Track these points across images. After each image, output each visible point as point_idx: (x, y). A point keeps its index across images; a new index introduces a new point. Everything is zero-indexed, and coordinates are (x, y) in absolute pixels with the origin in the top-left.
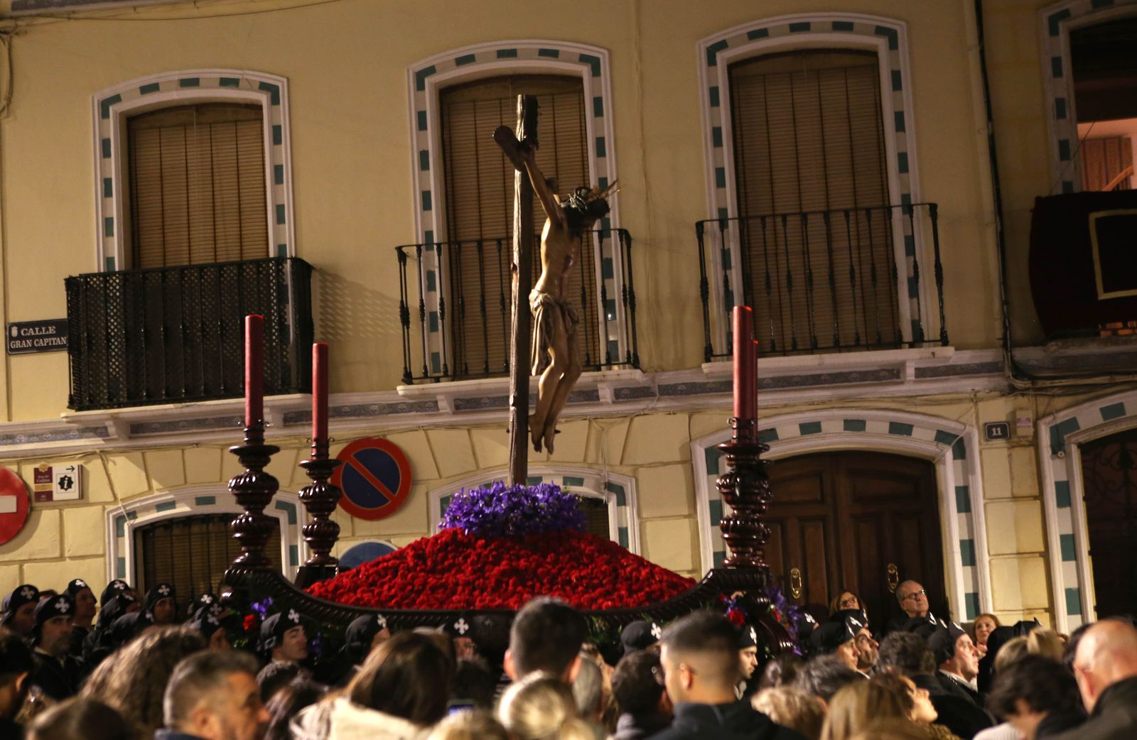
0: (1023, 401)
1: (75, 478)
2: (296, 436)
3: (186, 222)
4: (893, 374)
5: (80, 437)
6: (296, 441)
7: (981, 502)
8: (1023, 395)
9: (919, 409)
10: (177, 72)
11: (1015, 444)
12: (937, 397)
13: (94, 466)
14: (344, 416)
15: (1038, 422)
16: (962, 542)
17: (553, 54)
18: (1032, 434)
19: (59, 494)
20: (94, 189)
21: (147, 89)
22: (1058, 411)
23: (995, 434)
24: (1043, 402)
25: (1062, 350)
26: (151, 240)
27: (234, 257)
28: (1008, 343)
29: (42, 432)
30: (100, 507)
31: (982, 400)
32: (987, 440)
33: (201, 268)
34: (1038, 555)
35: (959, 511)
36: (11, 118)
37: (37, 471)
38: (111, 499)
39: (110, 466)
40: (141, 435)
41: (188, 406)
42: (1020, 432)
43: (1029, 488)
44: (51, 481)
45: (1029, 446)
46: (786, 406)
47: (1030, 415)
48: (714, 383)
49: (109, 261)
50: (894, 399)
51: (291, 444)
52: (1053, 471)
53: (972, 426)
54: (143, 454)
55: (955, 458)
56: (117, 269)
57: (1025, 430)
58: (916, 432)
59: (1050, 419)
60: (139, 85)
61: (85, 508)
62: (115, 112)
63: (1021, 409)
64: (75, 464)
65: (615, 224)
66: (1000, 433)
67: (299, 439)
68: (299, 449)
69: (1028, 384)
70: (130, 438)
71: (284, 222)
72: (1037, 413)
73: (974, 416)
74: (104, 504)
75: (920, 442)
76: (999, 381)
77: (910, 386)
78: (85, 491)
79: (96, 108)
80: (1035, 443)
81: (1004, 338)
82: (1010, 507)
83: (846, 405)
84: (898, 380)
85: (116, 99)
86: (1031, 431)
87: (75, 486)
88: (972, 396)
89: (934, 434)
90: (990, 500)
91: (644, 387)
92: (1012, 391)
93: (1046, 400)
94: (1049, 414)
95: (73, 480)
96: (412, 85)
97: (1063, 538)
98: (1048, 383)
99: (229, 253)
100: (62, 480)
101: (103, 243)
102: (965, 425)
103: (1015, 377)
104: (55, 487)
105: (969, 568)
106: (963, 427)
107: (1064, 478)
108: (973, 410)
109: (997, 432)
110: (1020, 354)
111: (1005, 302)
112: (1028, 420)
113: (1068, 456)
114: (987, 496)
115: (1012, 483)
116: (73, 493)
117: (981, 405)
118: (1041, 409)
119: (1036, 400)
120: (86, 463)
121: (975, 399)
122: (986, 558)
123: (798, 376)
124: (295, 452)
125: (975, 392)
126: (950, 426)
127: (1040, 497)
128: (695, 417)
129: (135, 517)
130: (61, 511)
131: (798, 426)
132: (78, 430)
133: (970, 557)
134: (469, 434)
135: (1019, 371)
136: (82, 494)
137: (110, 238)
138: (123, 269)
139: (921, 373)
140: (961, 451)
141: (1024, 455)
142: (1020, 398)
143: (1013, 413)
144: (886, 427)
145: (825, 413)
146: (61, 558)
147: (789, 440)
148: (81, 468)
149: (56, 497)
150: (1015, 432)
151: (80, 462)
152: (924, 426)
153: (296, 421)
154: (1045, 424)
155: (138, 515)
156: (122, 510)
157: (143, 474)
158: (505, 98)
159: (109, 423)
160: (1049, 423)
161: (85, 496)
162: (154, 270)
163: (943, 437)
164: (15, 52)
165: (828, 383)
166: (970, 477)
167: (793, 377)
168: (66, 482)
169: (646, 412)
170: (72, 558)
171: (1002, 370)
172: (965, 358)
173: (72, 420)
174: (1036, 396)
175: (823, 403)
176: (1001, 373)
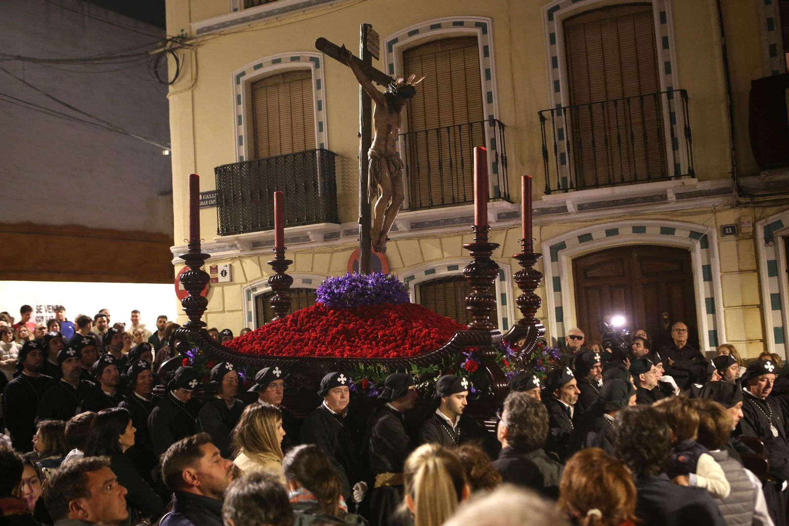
0: (745, 211)
1: (228, 271)
2: (330, 246)
3: (279, 135)
4: (661, 198)
5: (230, 250)
6: (331, 249)
7: (719, 274)
8: (745, 207)
9: (680, 218)
10: (271, 56)
11: (741, 238)
12: (690, 210)
13: (236, 264)
14: (353, 234)
15: (756, 223)
16: (707, 299)
17: (461, 24)
18: (751, 231)
19: (221, 279)
20: (233, 121)
21: (257, 67)
22: (768, 216)
23: (727, 232)
24: (759, 211)
25: (769, 177)
26: (263, 146)
27: (302, 150)
28: (736, 174)
29: (212, 247)
30: (239, 285)
31: (718, 211)
32: (723, 236)
33: (286, 157)
34: (756, 306)
35: (705, 280)
36: (197, 89)
37: (211, 267)
38: (244, 281)
39: (244, 264)
40: (258, 248)
41: (270, 232)
42: (744, 230)
43: (750, 265)
44: (217, 273)
45: (750, 238)
46: (597, 220)
47: (750, 219)
48: (554, 208)
49: (241, 158)
50: (663, 213)
51: (328, 250)
52: (766, 254)
53: (712, 227)
54: (259, 258)
55: (702, 248)
56: (244, 160)
57: (747, 229)
58: (677, 233)
59: (764, 221)
60: (253, 66)
61: (233, 286)
62: (243, 81)
63: (745, 216)
64: (228, 264)
65: (496, 117)
66: (731, 232)
67: (332, 247)
68: (332, 253)
69: (748, 200)
70: (252, 250)
71: (323, 131)
72: (755, 218)
73: (714, 221)
74: (241, 284)
75: (680, 239)
76: (729, 199)
77: (673, 204)
78: (233, 277)
79: (234, 79)
80: (754, 237)
81: (733, 173)
82: (737, 278)
83: (634, 217)
84: (666, 201)
85: (243, 74)
86: (751, 229)
87: (228, 274)
88: (713, 209)
89: (689, 233)
90: (724, 273)
91: (514, 212)
92: (738, 205)
93: (761, 210)
94: (764, 218)
95: (227, 271)
96: (385, 50)
97: (772, 296)
98: (762, 199)
99: (299, 148)
100: (222, 271)
101: (238, 148)
102: (708, 227)
103: (740, 196)
104: (219, 275)
105: (711, 315)
106: (706, 228)
107: (773, 258)
108: (713, 218)
109: (729, 231)
110: (743, 181)
111: (734, 149)
112: (749, 222)
113: (776, 244)
114: (723, 271)
115: (739, 263)
116: (227, 279)
117: (718, 214)
118: (758, 215)
119: (754, 210)
120: (233, 263)
121: (714, 211)
122: (722, 309)
123: (605, 201)
124: (330, 254)
125: (714, 206)
126: (698, 228)
127: (757, 270)
128: (544, 228)
129: (256, 291)
130: (223, 287)
131: (604, 232)
132: (229, 246)
133: (712, 308)
134: (419, 242)
135: (742, 191)
136: (231, 280)
137: (241, 146)
138: (248, 160)
139: (680, 196)
140: (705, 243)
141: (747, 245)
142: (744, 209)
143: (739, 219)
144: (658, 230)
145: (620, 223)
146: (224, 311)
147: (599, 240)
148: (231, 265)
149: (220, 280)
150: (741, 230)
151: (230, 263)
152: (682, 229)
153: (330, 238)
154: (760, 224)
155: (257, 289)
156: (249, 287)
157: (259, 268)
158: (437, 53)
159: (236, 242)
160: (763, 224)
161: (233, 280)
162: (264, 160)
163: (694, 235)
164: (199, 56)
165: (623, 205)
166: (712, 259)
167: (601, 202)
168: (224, 273)
169: (515, 226)
170: (229, 311)
171: (731, 192)
172: (706, 185)
173: (219, 241)
174: (754, 207)
175: (620, 217)
176: (730, 194)
